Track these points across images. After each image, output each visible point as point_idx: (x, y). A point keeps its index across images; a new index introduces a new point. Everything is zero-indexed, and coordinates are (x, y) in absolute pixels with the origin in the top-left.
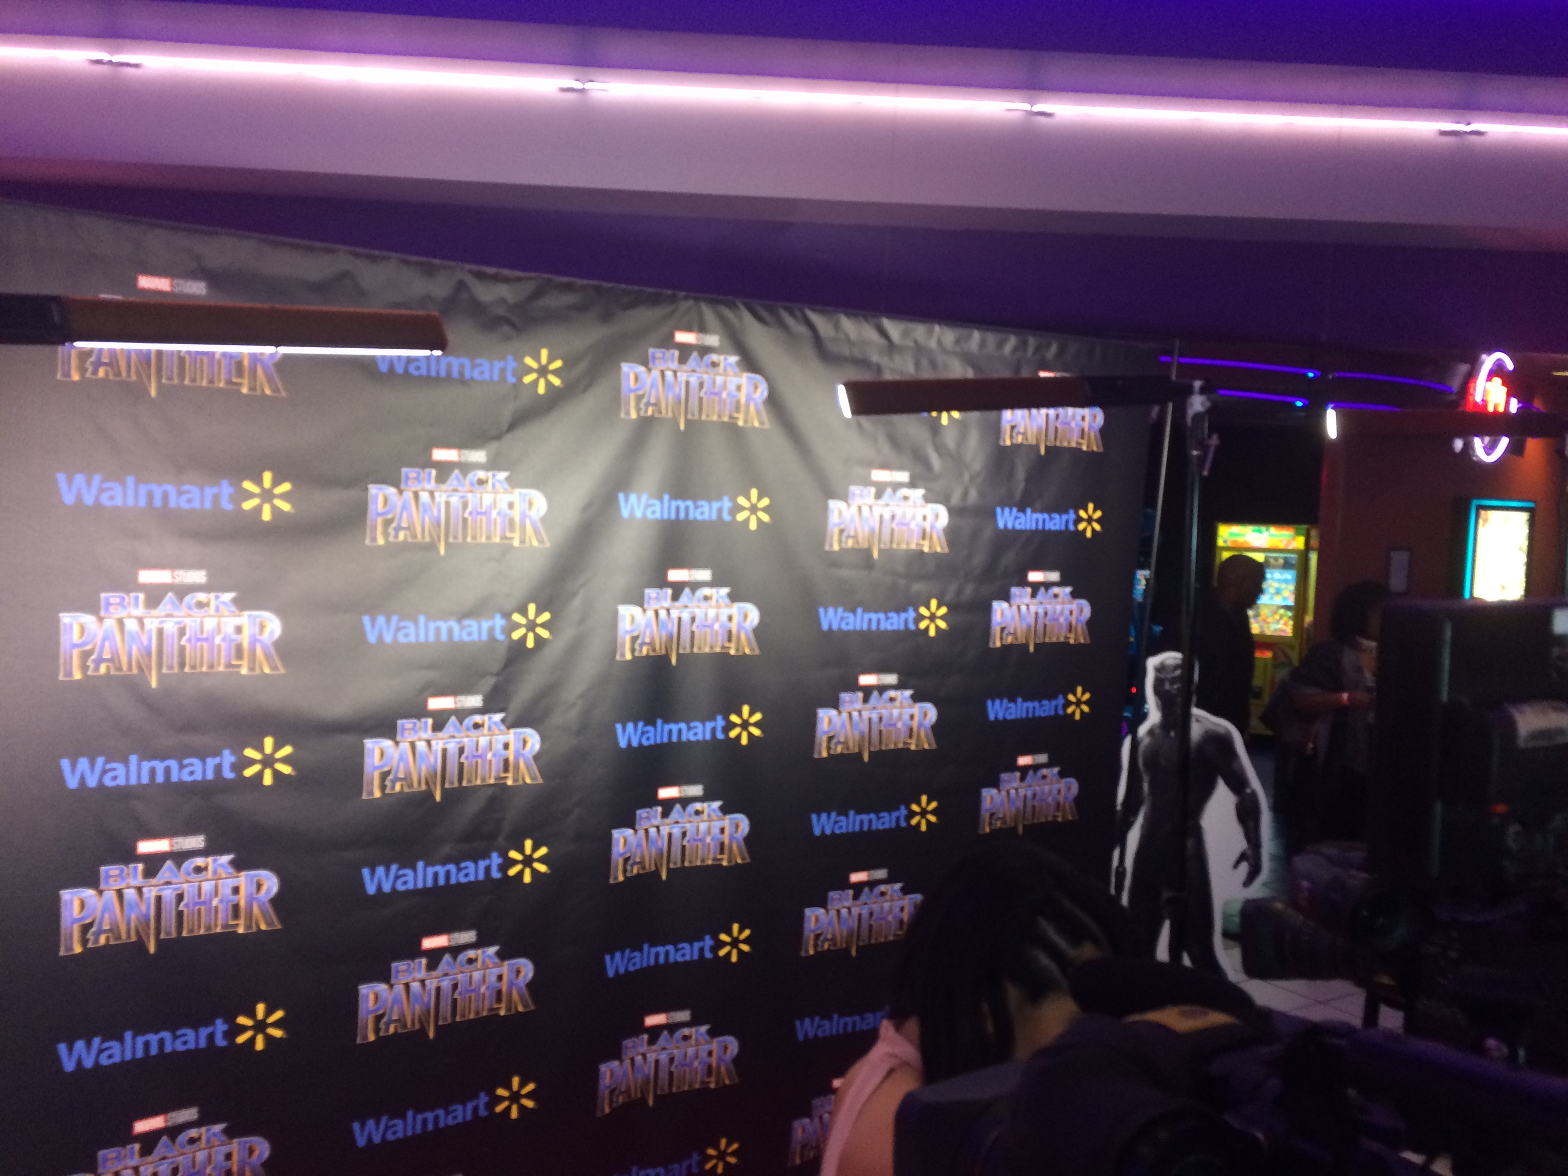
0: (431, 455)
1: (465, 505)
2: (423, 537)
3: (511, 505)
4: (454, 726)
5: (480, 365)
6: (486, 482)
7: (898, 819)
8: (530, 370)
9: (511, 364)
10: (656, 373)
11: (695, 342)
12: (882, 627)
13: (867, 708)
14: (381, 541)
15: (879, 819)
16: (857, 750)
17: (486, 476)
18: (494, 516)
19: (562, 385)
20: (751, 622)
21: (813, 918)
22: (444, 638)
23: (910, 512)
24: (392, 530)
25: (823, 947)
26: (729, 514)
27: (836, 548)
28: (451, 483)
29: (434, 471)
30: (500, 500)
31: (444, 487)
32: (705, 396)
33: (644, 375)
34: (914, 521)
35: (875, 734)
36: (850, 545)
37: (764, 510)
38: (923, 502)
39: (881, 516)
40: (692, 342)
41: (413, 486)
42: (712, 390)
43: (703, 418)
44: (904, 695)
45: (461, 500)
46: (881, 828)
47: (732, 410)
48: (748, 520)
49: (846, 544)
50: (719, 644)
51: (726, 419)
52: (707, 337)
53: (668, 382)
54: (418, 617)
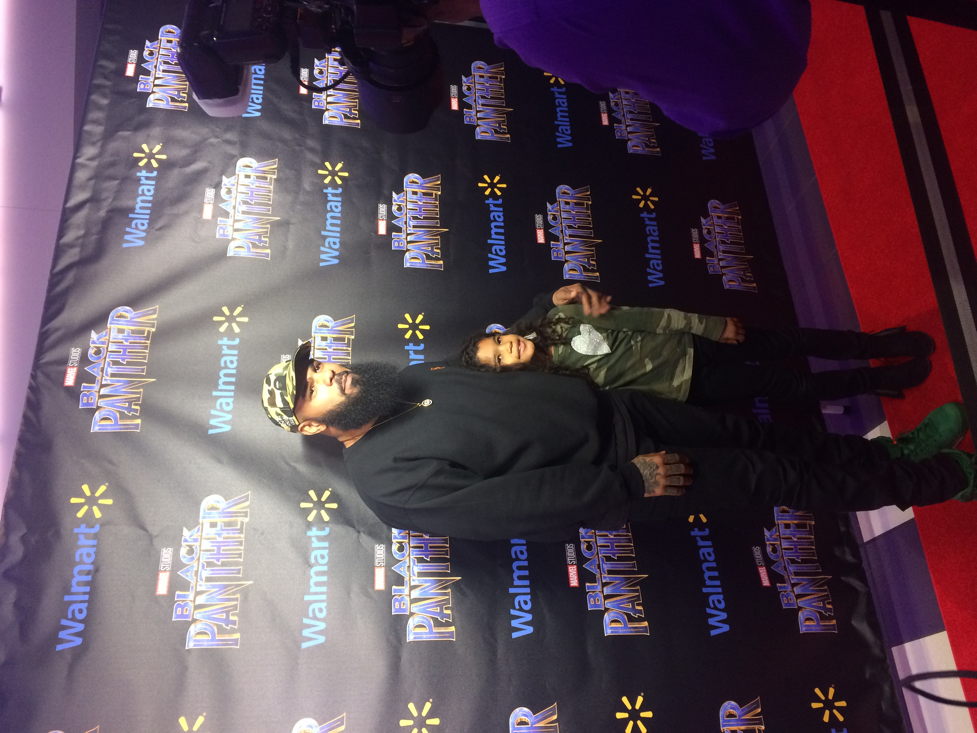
0: (163, 596)
1: (209, 564)
2: (236, 599)
3: (213, 525)
4: (400, 566)
5: (81, 555)
6: (190, 547)
7: (495, 205)
8: (90, 513)
9: (83, 529)
10: (101, 402)
11: (75, 369)
12: (339, 215)
13: (405, 229)
14: (237, 636)
15: (495, 220)
16: (439, 237)
17: (186, 547)
18: (221, 540)
19: (107, 484)
20: (328, 322)
21: (571, 272)
22: (324, 579)
23: (242, 189)
24: (228, 626)
25: (593, 265)
26: (234, 340)
27: (268, 251)
28: (189, 577)
29: (178, 593)
30: (208, 534)
31: (193, 583)
32: (126, 360)
33: (103, 413)
34: (249, 186)
35: (426, 223)
36: (267, 239)
37: (232, 310)
38: (233, 177)
39: (244, 213)
40: (75, 371)
41: (190, 610)
42: (121, 354)
43: (146, 361)
44: (396, 199)
45: (205, 568)
46: (502, 219)
47: (140, 337)
48: (239, 324)
49: (266, 242)
50: (345, 348)
51: (149, 342)
52: (72, 358)
53: (111, 392)
54: (306, 601)
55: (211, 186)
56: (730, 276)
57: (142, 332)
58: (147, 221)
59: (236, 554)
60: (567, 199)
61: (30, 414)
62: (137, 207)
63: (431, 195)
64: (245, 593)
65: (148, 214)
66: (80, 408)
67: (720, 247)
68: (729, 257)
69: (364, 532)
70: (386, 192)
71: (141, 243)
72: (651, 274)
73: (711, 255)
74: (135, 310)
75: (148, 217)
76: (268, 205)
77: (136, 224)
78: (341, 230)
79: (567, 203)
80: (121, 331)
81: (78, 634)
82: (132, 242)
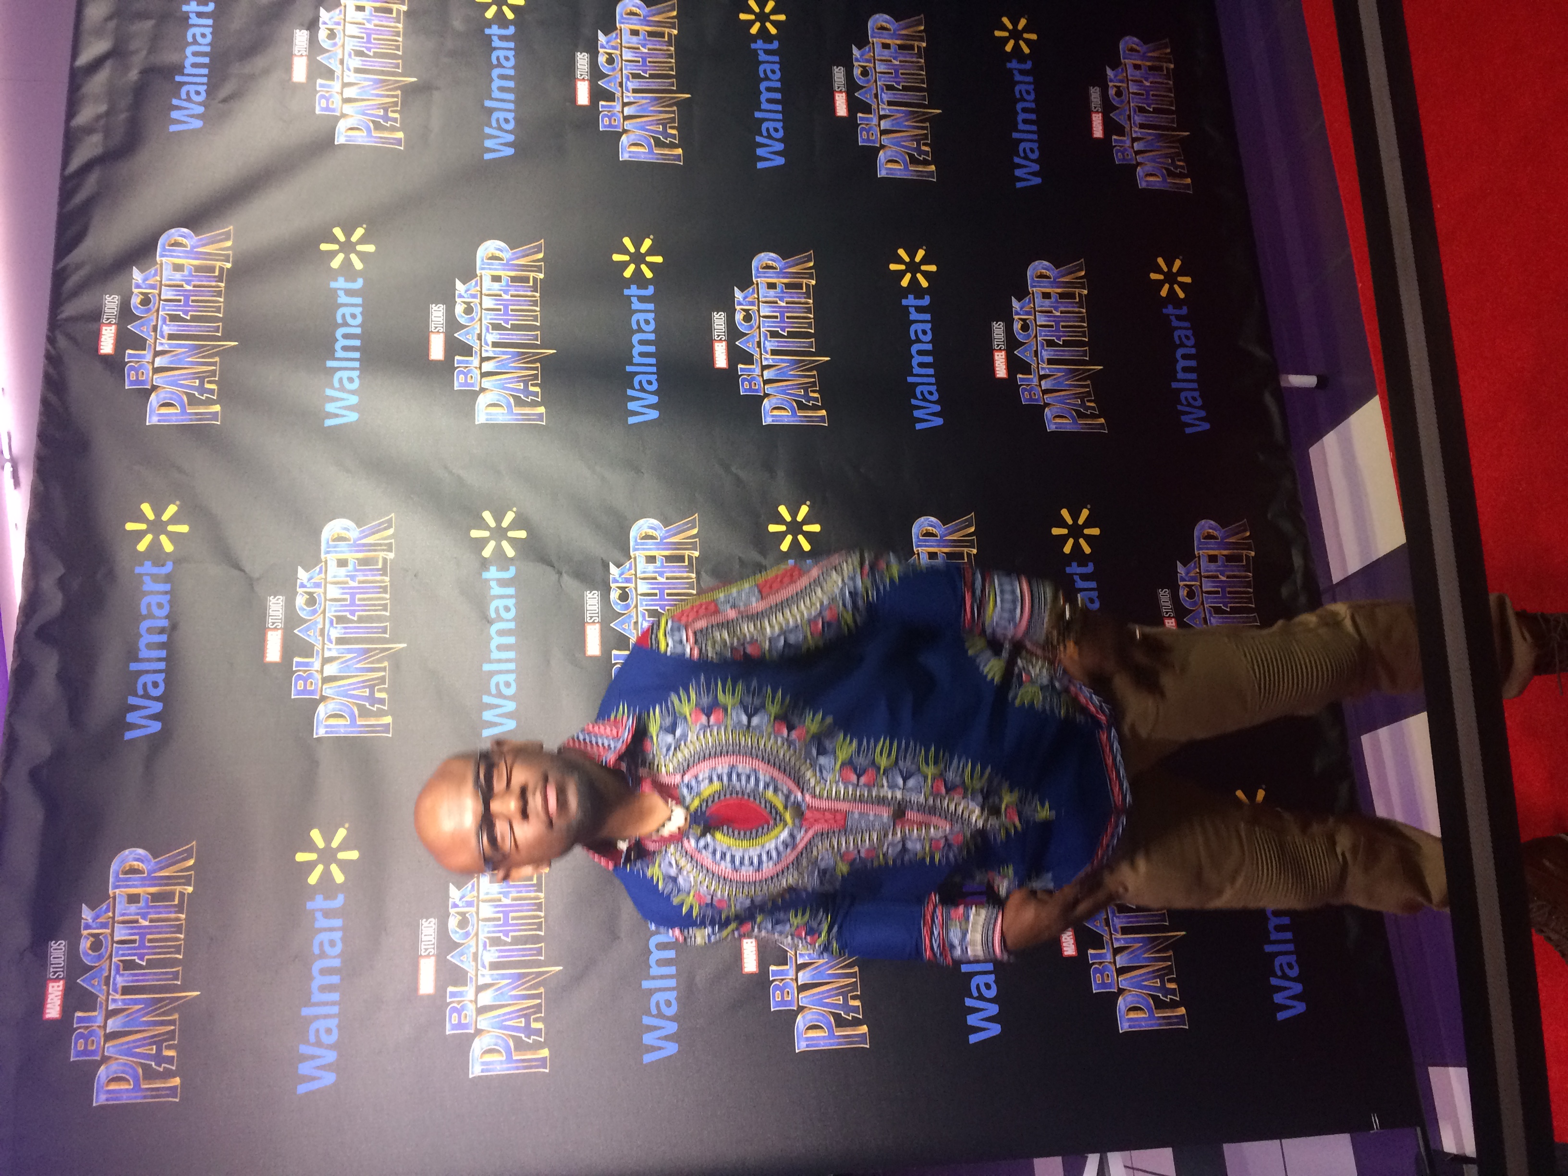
1: (341, 620)
2: (383, 669)
3: (342, 563)
4: (623, 623)
5: (149, 605)
6: (311, 594)
7: (767, 52)
8: (156, 545)
9: (148, 567)
10: (158, 380)
11: (113, 328)
12: (512, 72)
13: (620, 94)
14: (388, 720)
15: (767, 78)
16: (675, 108)
17: (303, 596)
18: (356, 584)
19: (178, 503)
20: (501, 251)
21: (890, 166)
22: (511, 640)
23: (352, 30)
24: (373, 706)
25: (926, 153)
26: (354, 281)
27: (400, 135)
28: (312, 637)
29: (296, 659)
30: (335, 577)
31: (318, 647)
32: (190, 313)
33: (162, 395)
34: (364, 24)
35: (655, 84)
36: (396, 115)
37: (348, 233)
38: (337, 11)
39: (358, 71)
40: (113, 331)
41: (316, 684)
42: (182, 303)
43: (221, 315)
44: (605, 43)
45: (335, 625)
46: (778, 75)
47: (209, 277)
48: (362, 256)
49: (395, 120)
50: (529, 294)
51: (223, 285)
52: (107, 310)
53: (171, 362)
54: (485, 672)
55: (302, 26)
56: (1149, 167)
57: (212, 269)
58: (205, 87)
59: (379, 605)
60: (885, 38)
61: (53, 399)
62: (187, 63)
63: (662, 35)
64: (395, 659)
65: (205, 76)
66: (126, 388)
67: (1136, 118)
68: (1150, 134)
69: (567, 573)
70: (586, 31)
71: (198, 124)
72: (1020, 166)
73: (1121, 131)
74: (197, 234)
75: (205, 80)
76: (395, 57)
77: (188, 93)
78: (517, 97)
79: (886, 46)
80: (178, 268)
81: (155, 717)
82: (184, 122)
